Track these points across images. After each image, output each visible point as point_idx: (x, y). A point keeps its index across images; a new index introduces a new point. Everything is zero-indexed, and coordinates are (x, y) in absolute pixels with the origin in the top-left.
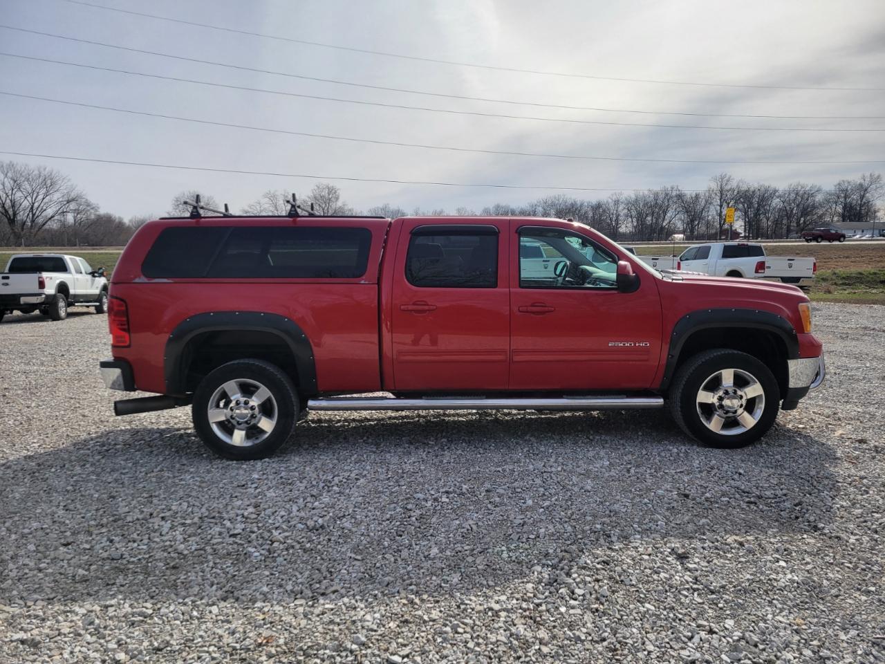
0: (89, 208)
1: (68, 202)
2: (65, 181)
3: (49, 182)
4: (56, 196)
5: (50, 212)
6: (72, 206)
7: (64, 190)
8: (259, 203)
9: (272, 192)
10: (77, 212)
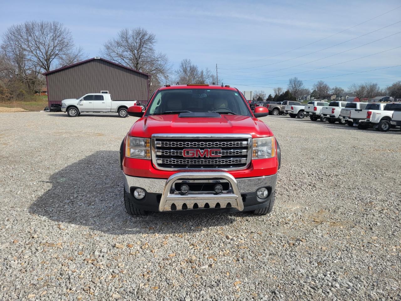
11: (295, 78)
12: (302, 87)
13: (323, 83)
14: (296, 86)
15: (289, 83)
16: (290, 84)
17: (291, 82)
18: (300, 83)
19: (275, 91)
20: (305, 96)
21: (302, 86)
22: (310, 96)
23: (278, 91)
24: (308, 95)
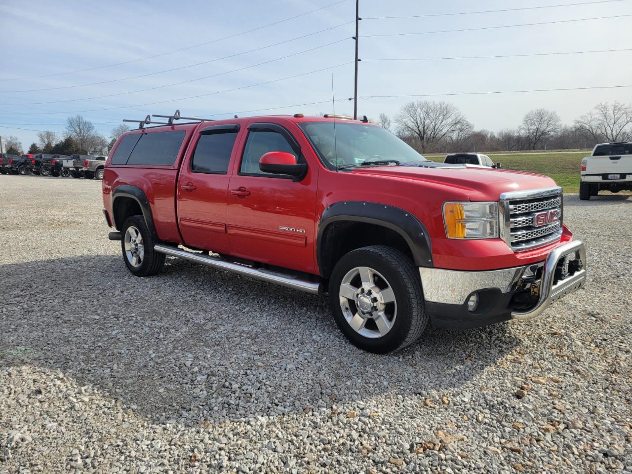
0: (468, 127)
1: (456, 124)
2: (455, 110)
3: (445, 112)
4: (449, 120)
5: (444, 131)
6: (458, 126)
7: (453, 117)
8: (590, 114)
9: (603, 104)
10: (461, 130)
11: (79, 117)
12: (92, 133)
13: (128, 128)
14: (82, 131)
15: (68, 125)
16: (69, 127)
17: (71, 124)
18: (89, 127)
19: (41, 136)
20: (99, 147)
21: (93, 131)
22: (107, 148)
23: (48, 138)
24: (104, 146)
